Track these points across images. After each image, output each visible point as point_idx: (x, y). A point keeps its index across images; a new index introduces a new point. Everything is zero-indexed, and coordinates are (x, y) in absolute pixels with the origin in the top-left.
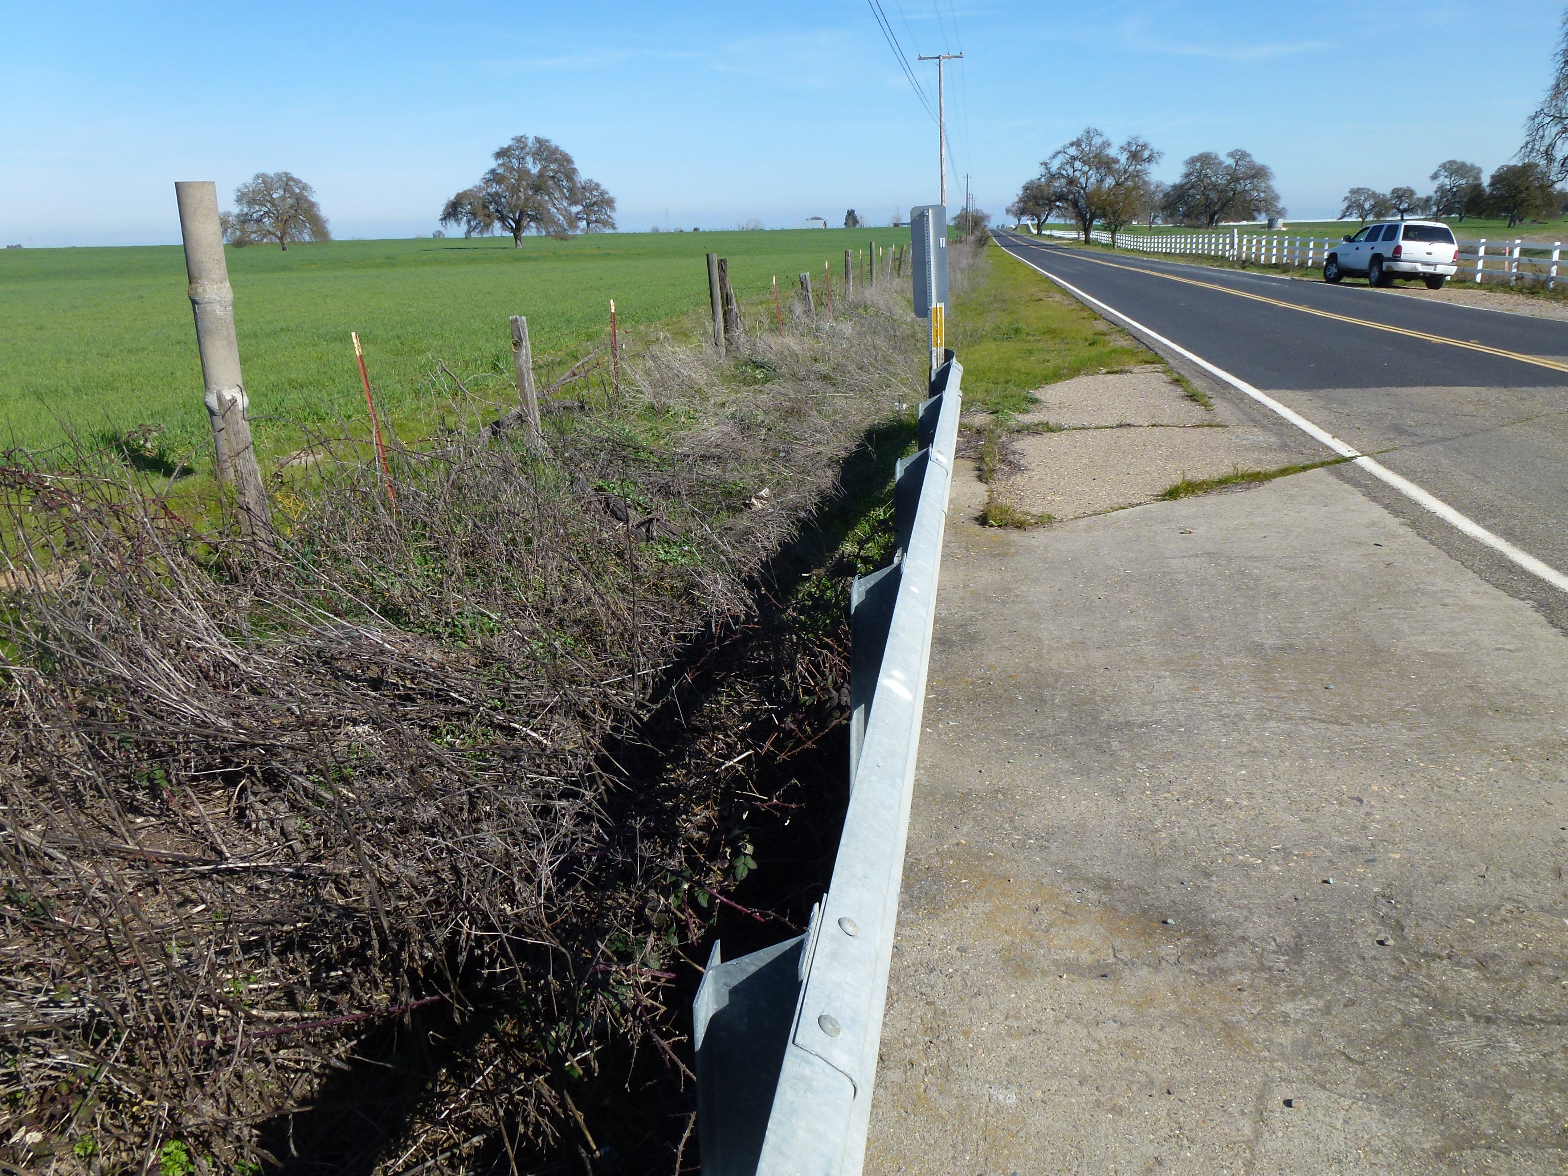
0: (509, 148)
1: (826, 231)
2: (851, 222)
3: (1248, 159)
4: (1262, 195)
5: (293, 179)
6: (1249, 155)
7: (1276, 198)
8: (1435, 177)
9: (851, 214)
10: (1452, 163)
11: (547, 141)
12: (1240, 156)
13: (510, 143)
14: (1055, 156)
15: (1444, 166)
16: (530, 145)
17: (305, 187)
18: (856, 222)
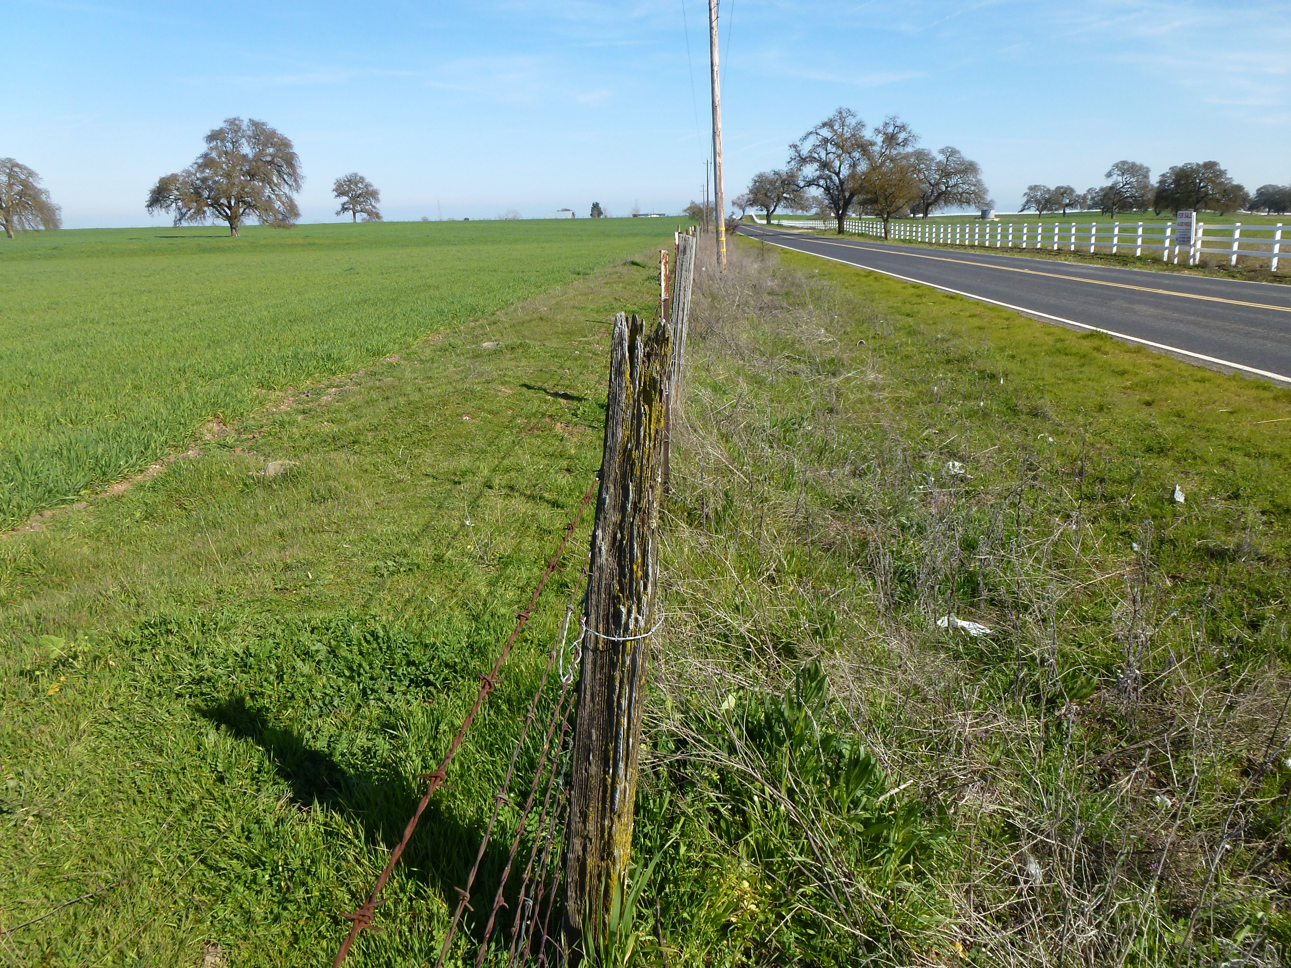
0: (221, 131)
1: (574, 220)
2: (596, 212)
3: (958, 156)
4: (973, 188)
5: (18, 165)
6: (958, 152)
7: (985, 191)
8: (1109, 175)
9: (596, 206)
10: (1124, 163)
11: (263, 124)
12: (951, 152)
13: (223, 125)
14: (805, 138)
15: (1116, 166)
16: (244, 127)
17: (31, 174)
18: (600, 213)
